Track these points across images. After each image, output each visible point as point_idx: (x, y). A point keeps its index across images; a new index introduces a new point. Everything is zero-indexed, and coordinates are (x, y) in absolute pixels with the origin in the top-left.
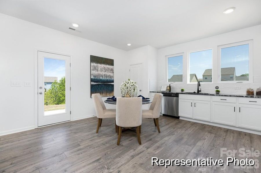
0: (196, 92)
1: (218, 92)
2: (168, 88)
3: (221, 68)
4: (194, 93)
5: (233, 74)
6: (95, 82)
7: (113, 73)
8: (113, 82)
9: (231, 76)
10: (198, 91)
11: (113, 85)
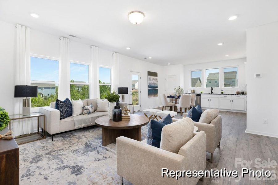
0: (210, 93)
1: (222, 93)
2: (193, 91)
3: (224, 72)
4: (209, 94)
5: (235, 78)
6: (150, 88)
7: (157, 81)
8: (157, 87)
9: (233, 80)
10: (212, 93)
11: (157, 89)
